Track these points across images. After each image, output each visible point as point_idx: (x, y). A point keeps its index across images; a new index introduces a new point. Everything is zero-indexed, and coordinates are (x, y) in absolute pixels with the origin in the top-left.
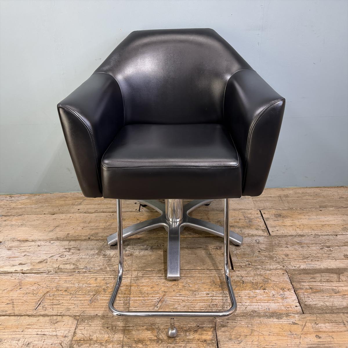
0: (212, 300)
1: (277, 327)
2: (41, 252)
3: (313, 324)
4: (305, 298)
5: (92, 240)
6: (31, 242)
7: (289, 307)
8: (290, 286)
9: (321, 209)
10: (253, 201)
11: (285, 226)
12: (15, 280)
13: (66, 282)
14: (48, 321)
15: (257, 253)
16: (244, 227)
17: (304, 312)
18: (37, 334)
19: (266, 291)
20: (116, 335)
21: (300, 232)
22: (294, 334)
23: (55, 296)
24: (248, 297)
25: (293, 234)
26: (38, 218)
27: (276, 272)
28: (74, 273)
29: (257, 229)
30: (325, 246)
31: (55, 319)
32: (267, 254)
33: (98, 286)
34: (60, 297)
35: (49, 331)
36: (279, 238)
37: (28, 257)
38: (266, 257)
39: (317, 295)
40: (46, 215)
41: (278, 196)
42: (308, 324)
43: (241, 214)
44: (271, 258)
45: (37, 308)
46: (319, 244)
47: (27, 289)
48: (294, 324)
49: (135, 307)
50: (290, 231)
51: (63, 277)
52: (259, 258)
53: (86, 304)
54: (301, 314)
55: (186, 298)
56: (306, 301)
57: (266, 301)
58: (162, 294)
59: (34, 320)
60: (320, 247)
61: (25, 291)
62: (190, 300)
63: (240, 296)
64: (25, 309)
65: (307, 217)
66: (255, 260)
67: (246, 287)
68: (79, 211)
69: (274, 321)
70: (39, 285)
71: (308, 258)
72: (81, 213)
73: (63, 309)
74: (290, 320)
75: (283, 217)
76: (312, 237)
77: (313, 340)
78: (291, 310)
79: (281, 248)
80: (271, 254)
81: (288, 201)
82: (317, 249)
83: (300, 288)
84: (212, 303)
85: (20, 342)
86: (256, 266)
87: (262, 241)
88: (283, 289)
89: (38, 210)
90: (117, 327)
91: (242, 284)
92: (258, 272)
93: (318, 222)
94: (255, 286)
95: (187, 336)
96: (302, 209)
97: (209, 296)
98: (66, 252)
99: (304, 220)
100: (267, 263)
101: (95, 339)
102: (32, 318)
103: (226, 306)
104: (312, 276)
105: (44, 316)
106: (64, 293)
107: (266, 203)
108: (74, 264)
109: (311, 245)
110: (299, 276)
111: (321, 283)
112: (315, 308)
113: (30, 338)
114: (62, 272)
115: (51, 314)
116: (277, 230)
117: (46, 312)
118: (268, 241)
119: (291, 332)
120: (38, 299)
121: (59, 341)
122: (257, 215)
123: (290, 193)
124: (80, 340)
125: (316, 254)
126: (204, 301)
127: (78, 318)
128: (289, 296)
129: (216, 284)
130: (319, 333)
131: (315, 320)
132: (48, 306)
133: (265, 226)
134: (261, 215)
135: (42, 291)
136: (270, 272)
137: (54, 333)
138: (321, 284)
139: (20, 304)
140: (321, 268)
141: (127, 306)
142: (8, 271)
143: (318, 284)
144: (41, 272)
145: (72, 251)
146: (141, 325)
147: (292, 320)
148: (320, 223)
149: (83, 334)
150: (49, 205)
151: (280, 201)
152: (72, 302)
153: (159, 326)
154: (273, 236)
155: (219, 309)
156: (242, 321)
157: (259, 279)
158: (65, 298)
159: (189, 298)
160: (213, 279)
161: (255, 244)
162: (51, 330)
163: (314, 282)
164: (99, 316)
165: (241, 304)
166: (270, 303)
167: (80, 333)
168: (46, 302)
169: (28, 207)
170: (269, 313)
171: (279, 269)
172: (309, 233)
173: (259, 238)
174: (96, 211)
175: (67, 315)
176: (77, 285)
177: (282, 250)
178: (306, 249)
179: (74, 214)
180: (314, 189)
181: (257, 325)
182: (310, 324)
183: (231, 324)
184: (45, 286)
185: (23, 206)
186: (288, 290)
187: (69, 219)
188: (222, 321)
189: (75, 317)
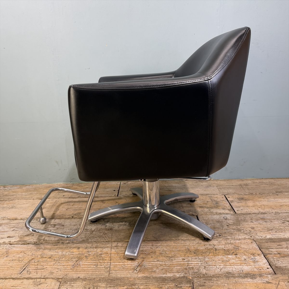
0: (188, 264)
1: (252, 285)
3: (286, 283)
4: (274, 261)
5: (75, 218)
6: (20, 220)
7: (261, 269)
8: (260, 252)
9: (277, 194)
10: (218, 188)
11: (248, 206)
12: (3, 250)
13: (50, 250)
14: (32, 283)
15: (226, 227)
16: (212, 208)
17: (276, 272)
19: (238, 256)
21: (262, 211)
23: (39, 262)
24: (221, 261)
25: (256, 212)
26: (27, 202)
27: (245, 241)
28: (58, 244)
29: (224, 209)
30: (286, 221)
31: (39, 282)
32: (235, 227)
33: (80, 254)
34: (44, 263)
36: (244, 215)
37: (16, 231)
38: (234, 230)
39: (286, 258)
40: (34, 200)
41: (239, 185)
42: (282, 283)
43: (209, 198)
44: (239, 230)
45: (22, 272)
46: (281, 219)
47: (14, 256)
48: (268, 283)
49: (116, 271)
50: (253, 210)
51: (48, 247)
52: (228, 231)
53: (69, 268)
54: (273, 274)
55: (164, 263)
56: (276, 264)
57: (239, 265)
58: (141, 260)
59: (18, 282)
60: (282, 222)
61: (11, 259)
62: (168, 265)
63: (214, 261)
64: (10, 273)
65: (266, 200)
66: (225, 232)
67: (218, 253)
68: (64, 197)
69: (248, 280)
70: (25, 253)
71: (272, 230)
72: (65, 198)
73: (47, 273)
74: (264, 280)
75: (246, 200)
76: (273, 214)
78: (264, 271)
80: (239, 227)
81: (248, 188)
82: (279, 223)
83: (269, 253)
84: (189, 266)
86: (226, 236)
87: (229, 218)
88: (253, 254)
89: (27, 196)
90: (98, 288)
91: (214, 251)
92: (229, 241)
93: (276, 203)
94: (227, 252)
96: (261, 194)
97: (185, 260)
98: (51, 228)
99: (264, 202)
100: (236, 234)
102: (16, 281)
103: (201, 269)
104: (278, 243)
105: (27, 279)
106: (48, 260)
107: (229, 190)
109: (273, 220)
110: (266, 244)
111: (288, 249)
112: (286, 269)
114: (47, 243)
115: (35, 277)
116: (242, 210)
117: (31, 276)
118: (235, 217)
120: (24, 265)
122: (222, 199)
123: (248, 182)
125: (279, 227)
126: (180, 265)
127: (61, 280)
128: (260, 260)
129: (190, 251)
131: (287, 280)
132: (32, 270)
133: (231, 207)
134: (226, 199)
135: (27, 258)
136: (239, 241)
138: (288, 250)
139: (5, 269)
140: (285, 238)
141: (108, 270)
143: (285, 250)
144: (27, 243)
145: (57, 227)
146: (122, 285)
147: (265, 280)
148: (278, 204)
150: (38, 192)
151: (241, 188)
152: (56, 267)
153: (139, 286)
154: (238, 214)
155: (196, 271)
156: (219, 281)
157: (230, 247)
158: (49, 264)
159: (166, 263)
160: (188, 247)
161: (224, 220)
163: (281, 248)
164: (81, 278)
165: (216, 267)
166: (242, 266)
168: (30, 267)
169: (19, 195)
170: (243, 274)
171: (246, 239)
172: (270, 211)
173: (226, 216)
174: (79, 196)
175: (50, 278)
176: (61, 253)
177: (248, 224)
178: (269, 223)
179: (60, 199)
180: (269, 179)
181: (233, 284)
182: (283, 283)
183: (208, 283)
184: (30, 254)
185: (14, 194)
186: (258, 255)
187: (55, 203)
188: (199, 281)
189: (58, 279)
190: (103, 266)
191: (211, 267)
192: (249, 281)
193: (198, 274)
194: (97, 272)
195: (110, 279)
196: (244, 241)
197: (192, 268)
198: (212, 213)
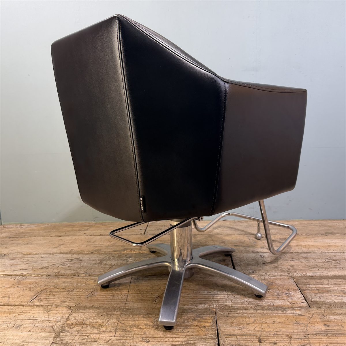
0: (213, 297)
1: (282, 317)
2: (44, 262)
3: (320, 316)
4: (311, 296)
5: (94, 254)
6: (35, 254)
7: (295, 303)
8: (296, 288)
9: (327, 235)
12: (14, 281)
13: (64, 282)
14: (42, 310)
15: (261, 265)
16: (249, 247)
17: (310, 306)
18: (29, 319)
19: (271, 291)
20: (110, 321)
21: (306, 250)
22: (301, 323)
23: (52, 292)
24: (251, 295)
25: (299, 252)
26: (44, 239)
27: (282, 278)
28: (74, 276)
29: (262, 248)
30: (332, 260)
31: (49, 309)
32: (272, 265)
33: (96, 286)
34: (57, 293)
35: (42, 316)
36: (284, 254)
37: (29, 265)
38: (271, 267)
39: (325, 294)
40: (52, 237)
43: (246, 237)
44: (276, 268)
45: (32, 300)
46: (326, 258)
47: (25, 287)
48: (301, 315)
49: (133, 301)
50: (296, 249)
51: (62, 279)
52: (263, 268)
53: (83, 298)
54: (307, 308)
55: (186, 295)
56: (313, 299)
57: (271, 299)
58: (162, 292)
59: (28, 308)
60: (327, 261)
61: (22, 288)
62: (191, 297)
63: (242, 295)
64: (20, 301)
65: (313, 240)
66: (259, 269)
69: (278, 313)
70: (37, 284)
71: (314, 268)
72: (86, 235)
73: (59, 301)
74: (296, 313)
76: (318, 254)
77: (321, 328)
78: (297, 305)
79: (287, 261)
80: (276, 265)
82: (324, 262)
83: (306, 289)
84: (214, 299)
85: (10, 324)
86: (260, 273)
87: (266, 256)
88: (288, 290)
89: (45, 234)
90: (112, 315)
93: (324, 243)
95: (185, 323)
96: (308, 234)
97: (210, 294)
98: (68, 262)
99: (310, 242)
100: (272, 271)
101: (88, 323)
102: (25, 307)
103: (227, 302)
104: (318, 280)
105: (37, 306)
106: (61, 290)
108: (74, 270)
109: (317, 259)
110: (305, 280)
112: (322, 303)
113: (21, 322)
114: (62, 275)
115: (46, 305)
117: (41, 303)
119: (297, 321)
120: (35, 294)
121: (50, 325)
123: (295, 223)
124: (73, 324)
125: (323, 265)
126: (204, 298)
127: (73, 308)
128: (295, 295)
129: (217, 286)
130: (327, 323)
131: (323, 313)
132: (44, 299)
135: (39, 288)
136: (275, 278)
137: (47, 319)
138: (328, 287)
139: (15, 297)
140: (328, 275)
141: (124, 300)
142: (8, 274)
143: (325, 287)
144: (41, 275)
145: (73, 261)
146: (138, 314)
148: (326, 244)
149: (76, 320)
150: (57, 230)
152: (69, 296)
153: (156, 315)
155: (221, 303)
156: (244, 313)
158: (62, 294)
159: (189, 296)
160: (215, 282)
161: (260, 258)
162: (44, 316)
163: (321, 285)
164: (95, 307)
165: (244, 300)
166: (274, 300)
167: (73, 318)
168: (42, 296)
169: (36, 232)
170: (273, 307)
171: (284, 276)
172: (315, 251)
173: (264, 254)
174: (102, 234)
175: (62, 306)
176: (76, 284)
177: (288, 262)
178: (312, 262)
179: (80, 236)
180: (319, 221)
181: (261, 316)
182: (317, 316)
183: (232, 314)
184: (42, 284)
185: (31, 231)
186: (294, 290)
187: (74, 240)
188: (223, 312)
189: (70, 308)
190: (119, 297)
191: (239, 300)
192: (280, 314)
193: (223, 306)
194: (113, 302)
195: (126, 308)
196: (279, 278)
197: (218, 301)
198: (248, 252)
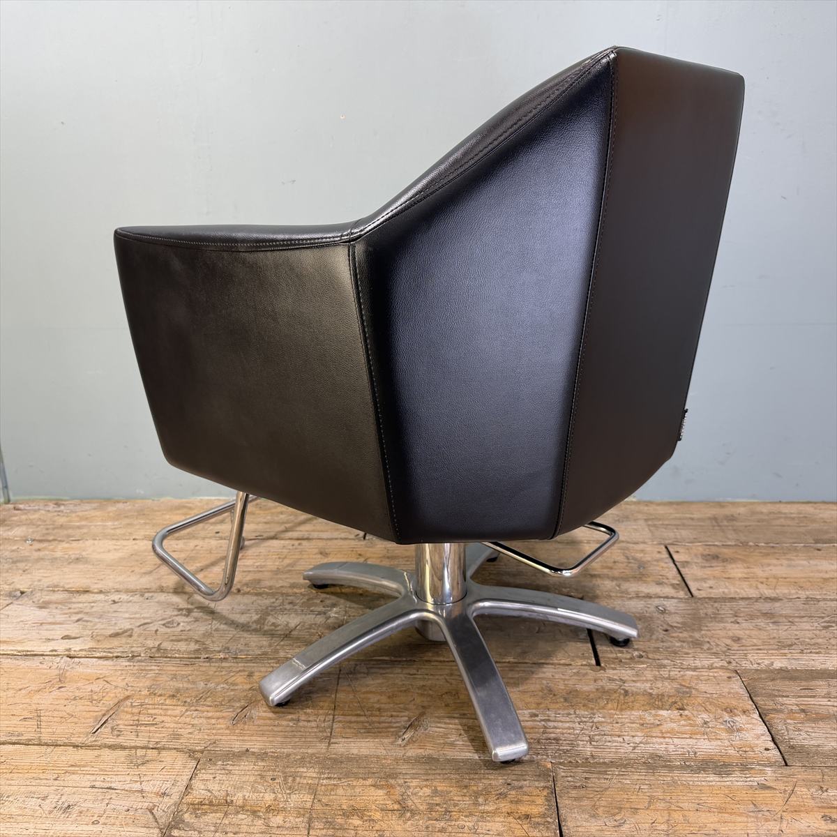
0: (545, 727)
1: (718, 792)
2: (120, 615)
3: (813, 790)
4: (788, 731)
5: (244, 594)
6: (97, 593)
7: (748, 749)
8: (749, 705)
9: (819, 545)
10: (649, 525)
11: (729, 578)
12: (49, 671)
13: (174, 677)
14: (123, 759)
15: (660, 634)
16: (626, 579)
17: (787, 761)
18: (93, 787)
19: (686, 712)
20: (293, 796)
21: (768, 592)
22: (765, 809)
23: (145, 706)
24: (638, 725)
25: (750, 596)
26: (117, 547)
27: (711, 674)
28: (197, 660)
29: (659, 583)
30: (833, 622)
31: (141, 756)
32: (685, 634)
33: (253, 690)
34: (158, 708)
35: (123, 779)
36: (715, 602)
37: (85, 623)
38: (684, 642)
39: (821, 724)
40: (137, 542)
41: (710, 519)
42: (801, 791)
43: (619, 551)
44: (697, 644)
45: (98, 730)
46: (819, 617)
47: (78, 689)
48: (764, 787)
49: (347, 738)
50: (743, 589)
51: (168, 668)
52: (665, 644)
53: (223, 726)
54: (779, 766)
56: (792, 739)
57: (687, 736)
58: (418, 712)
59: (89, 755)
60: (823, 624)
61: (70, 694)
63: (617, 723)
64: (67, 731)
65: (785, 562)
66: (655, 648)
67: (633, 702)
68: (218, 535)
69: (708, 779)
70: (107, 682)
71: (791, 645)
72: (221, 538)
73: (164, 735)
74: (752, 779)
75: (725, 560)
76: (799, 603)
77: (816, 825)
78: (755, 756)
79: (722, 625)
80: (697, 635)
81: (735, 528)
82: (813, 628)
83: (775, 710)
84: (546, 735)
85: (48, 801)
86: (659, 659)
87: (672, 609)
88: (730, 711)
89: (118, 531)
90: (298, 779)
91: (622, 697)
92: (665, 673)
93: (812, 572)
94: (656, 701)
95: (480, 805)
96: (772, 545)
97: (536, 718)
98: (179, 617)
99: (778, 567)
100: (687, 654)
101: (240, 803)
102: (81, 751)
103: (581, 743)
104: (804, 683)
105: (111, 747)
106: (168, 702)
107: (680, 531)
108: (197, 642)
109: (797, 620)
110: (770, 683)
111: (829, 701)
112: (817, 753)
113: (74, 793)
114: (166, 657)
115: (133, 744)
116: (711, 588)
117: (120, 740)
118: (689, 608)
119: (755, 805)
120: (103, 712)
121: (146, 804)
122: (658, 556)
123: (738, 512)
124: (201, 804)
125: (813, 639)
127: (198, 755)
128: (746, 726)
129: (554, 695)
130: (830, 810)
131: (819, 782)
132: (126, 727)
133: (680, 578)
134: (667, 556)
135: (112, 695)
136: (694, 673)
137: (137, 786)
138: (829, 703)
139: (56, 719)
140: (827, 669)
141: (325, 734)
142: (33, 651)
143: (821, 703)
144: (115, 655)
145: (194, 614)
146: (361, 776)
147: (755, 779)
148: (817, 575)
149: (209, 791)
150: (148, 521)
151: (717, 528)
152: (188, 720)
153: (407, 780)
154: (700, 599)
155: (565, 748)
156: (624, 777)
157: (667, 687)
158: (169, 712)
160: (548, 683)
161: (656, 615)
162: (128, 778)
163: (811, 697)
164: (253, 753)
165: (622, 740)
166: (696, 741)
167: (203, 787)
168: (121, 719)
169: (96, 526)
170: (695, 761)
171: (716, 668)
172: (790, 594)
173: (665, 603)
174: (260, 536)
175: (171, 749)
176: (202, 684)
177: (725, 628)
178: (786, 627)
179: (207, 541)
180: (799, 505)
181: (665, 787)
182: (805, 790)
183: (596, 781)
184: (122, 684)
185: (83, 523)
186: (744, 712)
187: (192, 550)
188: (572, 774)
189: (191, 753)
190: (313, 724)
191: (609, 738)
192: (712, 781)
193: (569, 757)
194: (297, 740)
195: (330, 759)
196: (706, 674)
197: (557, 740)
198: (624, 594)
